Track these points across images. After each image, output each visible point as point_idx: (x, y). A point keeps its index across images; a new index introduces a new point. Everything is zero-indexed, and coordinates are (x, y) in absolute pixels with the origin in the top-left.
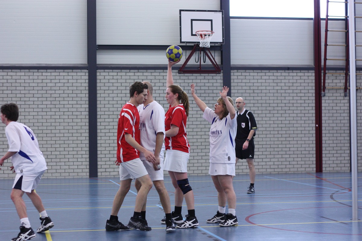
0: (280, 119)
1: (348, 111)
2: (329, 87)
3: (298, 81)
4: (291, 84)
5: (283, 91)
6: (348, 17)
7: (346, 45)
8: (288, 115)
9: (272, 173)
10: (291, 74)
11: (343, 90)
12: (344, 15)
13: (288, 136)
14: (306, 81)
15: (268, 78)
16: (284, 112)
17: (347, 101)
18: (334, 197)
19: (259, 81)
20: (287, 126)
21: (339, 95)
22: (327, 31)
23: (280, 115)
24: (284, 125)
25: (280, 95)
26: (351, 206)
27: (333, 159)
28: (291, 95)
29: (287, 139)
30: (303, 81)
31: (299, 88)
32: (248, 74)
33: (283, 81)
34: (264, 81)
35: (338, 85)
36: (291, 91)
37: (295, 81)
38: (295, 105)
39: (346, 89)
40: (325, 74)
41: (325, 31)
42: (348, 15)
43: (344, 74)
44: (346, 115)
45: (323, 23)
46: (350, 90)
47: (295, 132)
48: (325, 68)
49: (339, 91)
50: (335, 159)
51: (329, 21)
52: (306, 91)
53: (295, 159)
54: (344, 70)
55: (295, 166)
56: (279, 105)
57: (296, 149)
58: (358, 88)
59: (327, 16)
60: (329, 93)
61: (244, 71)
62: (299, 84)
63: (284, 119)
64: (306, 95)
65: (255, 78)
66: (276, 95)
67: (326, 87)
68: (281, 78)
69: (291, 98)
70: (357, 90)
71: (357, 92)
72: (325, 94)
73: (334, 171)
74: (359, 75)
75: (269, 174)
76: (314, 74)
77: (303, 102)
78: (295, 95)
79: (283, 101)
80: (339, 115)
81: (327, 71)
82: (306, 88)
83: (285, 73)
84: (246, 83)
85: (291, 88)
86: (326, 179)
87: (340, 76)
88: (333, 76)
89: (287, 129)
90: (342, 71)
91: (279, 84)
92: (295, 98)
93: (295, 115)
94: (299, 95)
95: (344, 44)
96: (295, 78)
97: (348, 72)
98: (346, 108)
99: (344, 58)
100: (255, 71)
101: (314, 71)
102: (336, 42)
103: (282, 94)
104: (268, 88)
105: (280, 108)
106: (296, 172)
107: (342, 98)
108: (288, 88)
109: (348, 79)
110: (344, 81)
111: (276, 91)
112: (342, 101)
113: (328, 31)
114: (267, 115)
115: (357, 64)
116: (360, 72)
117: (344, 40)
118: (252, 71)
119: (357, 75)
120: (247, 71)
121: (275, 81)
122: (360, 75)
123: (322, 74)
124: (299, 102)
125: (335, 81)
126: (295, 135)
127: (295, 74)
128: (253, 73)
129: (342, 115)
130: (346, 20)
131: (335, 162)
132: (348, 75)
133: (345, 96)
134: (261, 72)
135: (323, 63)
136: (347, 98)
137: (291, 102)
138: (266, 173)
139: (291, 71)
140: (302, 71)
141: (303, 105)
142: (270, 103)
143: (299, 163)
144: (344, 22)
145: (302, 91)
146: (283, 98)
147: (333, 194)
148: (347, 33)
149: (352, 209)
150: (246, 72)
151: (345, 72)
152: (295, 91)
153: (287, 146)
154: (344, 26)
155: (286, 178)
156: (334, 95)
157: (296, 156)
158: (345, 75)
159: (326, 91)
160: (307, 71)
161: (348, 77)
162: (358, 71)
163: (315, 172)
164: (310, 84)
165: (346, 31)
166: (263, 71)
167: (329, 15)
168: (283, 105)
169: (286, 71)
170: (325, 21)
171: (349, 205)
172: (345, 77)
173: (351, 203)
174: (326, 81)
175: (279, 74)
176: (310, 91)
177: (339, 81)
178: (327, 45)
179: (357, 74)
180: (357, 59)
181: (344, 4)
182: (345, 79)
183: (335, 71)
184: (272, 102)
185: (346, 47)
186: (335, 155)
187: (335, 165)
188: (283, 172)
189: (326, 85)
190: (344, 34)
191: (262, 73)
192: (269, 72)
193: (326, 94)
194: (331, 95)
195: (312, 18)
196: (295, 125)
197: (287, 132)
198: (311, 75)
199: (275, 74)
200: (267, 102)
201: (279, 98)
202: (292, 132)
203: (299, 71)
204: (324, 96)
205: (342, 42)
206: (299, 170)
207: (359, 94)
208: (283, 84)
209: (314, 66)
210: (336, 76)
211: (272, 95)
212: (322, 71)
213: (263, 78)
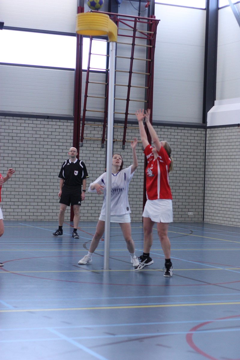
0: (37, 166)
1: (104, 162)
2: (87, 138)
3: (57, 130)
4: (50, 133)
5: (42, 140)
6: (109, 70)
7: (105, 98)
8: (45, 163)
9: (27, 220)
10: (50, 123)
11: (100, 141)
12: (105, 67)
13: (44, 184)
14: (65, 131)
15: (27, 125)
16: (41, 160)
17: (104, 152)
18: (87, 247)
19: (18, 128)
20: (44, 174)
21: (96, 146)
22: (87, 82)
23: (37, 163)
24: (41, 174)
25: (38, 143)
26: (103, 256)
27: (87, 208)
28: (50, 143)
29: (44, 187)
30: (62, 130)
31: (57, 137)
32: (7, 120)
33: (42, 129)
34: (23, 128)
35: (96, 136)
36: (50, 140)
37: (54, 130)
38: (53, 154)
39: (104, 140)
40: (84, 124)
41: (86, 83)
42: (109, 69)
43: (102, 125)
44: (103, 166)
45: (84, 74)
46: (107, 141)
47: (52, 181)
48: (84, 119)
49: (96, 142)
50: (90, 208)
51: (90, 73)
52: (65, 141)
53: (51, 208)
54: (102, 122)
55: (50, 214)
56: (37, 153)
57: (52, 197)
58: (115, 140)
59: (89, 68)
60: (86, 143)
61: (4, 117)
62: (58, 134)
63: (41, 167)
64: (64, 144)
65: (14, 124)
66: (34, 142)
67: (84, 138)
68: (40, 126)
69: (50, 147)
70: (114, 142)
71: (114, 144)
72: (82, 144)
73: (88, 221)
74: (116, 128)
75: (24, 221)
76: (73, 124)
77: (61, 151)
78: (54, 144)
79: (41, 150)
80: (95, 165)
81: (85, 122)
82: (65, 137)
83: (44, 122)
84: (5, 129)
85: (50, 137)
86: (80, 228)
87: (98, 127)
88: (91, 127)
89: (44, 177)
90: (100, 123)
91: (38, 132)
92: (53, 147)
93: (53, 164)
94: (57, 144)
95: (104, 97)
96: (54, 127)
97: (106, 124)
98: (103, 159)
99: (103, 110)
100: (14, 118)
101: (73, 121)
102: (96, 94)
103: (41, 142)
104: (26, 135)
105: (38, 156)
106: (51, 220)
107: (99, 149)
108: (46, 136)
109: (106, 130)
110: (102, 133)
111: (34, 139)
112: (99, 152)
113: (89, 82)
114: (25, 163)
115: (115, 117)
116: (117, 125)
117: (104, 93)
118: (12, 118)
119: (115, 128)
120: (7, 117)
121: (34, 129)
122: (118, 128)
123: (81, 125)
124: (57, 150)
125: (93, 132)
126: (52, 184)
127: (54, 123)
128: (12, 120)
129: (99, 166)
130: (107, 73)
131: (90, 211)
132: (106, 127)
133: (102, 147)
134: (21, 119)
135: (82, 114)
136: (104, 149)
137: (49, 150)
138: (21, 220)
139: (51, 120)
140: (61, 121)
141: (60, 154)
142: (28, 151)
143: (54, 211)
144: (105, 74)
145: (61, 141)
146: (41, 146)
147: (87, 243)
148: (107, 86)
149: (103, 259)
150: (5, 118)
151: (103, 123)
152: (53, 140)
153: (44, 194)
154: (104, 79)
155: (40, 226)
156: (92, 145)
157: (51, 204)
158: (103, 127)
159: (84, 142)
160: (66, 121)
161: (106, 129)
162: (116, 124)
163: (70, 220)
164: (68, 134)
165: (106, 84)
166: (22, 118)
167: (90, 67)
168: (42, 153)
169: (46, 120)
170: (86, 73)
171: (101, 254)
172: (103, 129)
173: (103, 252)
174: (85, 132)
175: (39, 122)
176: (68, 141)
177: (97, 132)
178: (87, 96)
179: (115, 126)
180: (115, 112)
181: (105, 58)
182: (102, 130)
183: (93, 123)
184: (30, 149)
185: (105, 99)
186: (90, 205)
187: (90, 215)
188: (38, 220)
189: (84, 135)
190: (104, 86)
191: (21, 121)
192: (29, 120)
193: (84, 145)
194: (89, 145)
195: (74, 69)
196: (52, 174)
197: (44, 180)
198: (70, 125)
199: (35, 122)
200: (26, 149)
201: (37, 146)
202: (49, 180)
203: (58, 120)
204: (82, 146)
205: (102, 95)
206: (54, 218)
207: (115, 146)
208: (42, 133)
209: (74, 117)
210: (94, 127)
211: (30, 142)
212: (81, 122)
213: (22, 125)
